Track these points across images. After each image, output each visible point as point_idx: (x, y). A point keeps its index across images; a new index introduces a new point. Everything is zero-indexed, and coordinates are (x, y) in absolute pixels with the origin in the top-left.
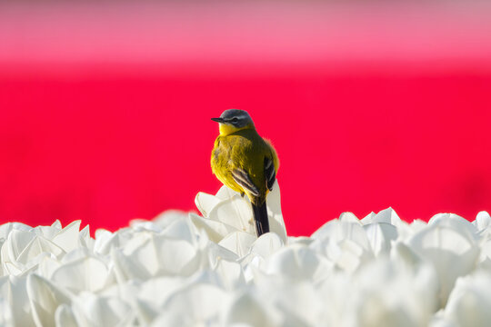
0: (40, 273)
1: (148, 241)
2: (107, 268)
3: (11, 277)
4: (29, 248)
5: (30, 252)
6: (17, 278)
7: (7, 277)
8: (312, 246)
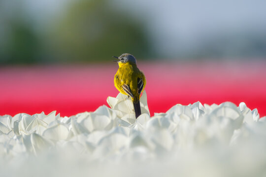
0: (37, 133)
1: (88, 116)
2: (68, 130)
3: (23, 135)
4: (32, 124)
5: (33, 125)
6: (26, 136)
7: (22, 135)
8: (166, 116)
